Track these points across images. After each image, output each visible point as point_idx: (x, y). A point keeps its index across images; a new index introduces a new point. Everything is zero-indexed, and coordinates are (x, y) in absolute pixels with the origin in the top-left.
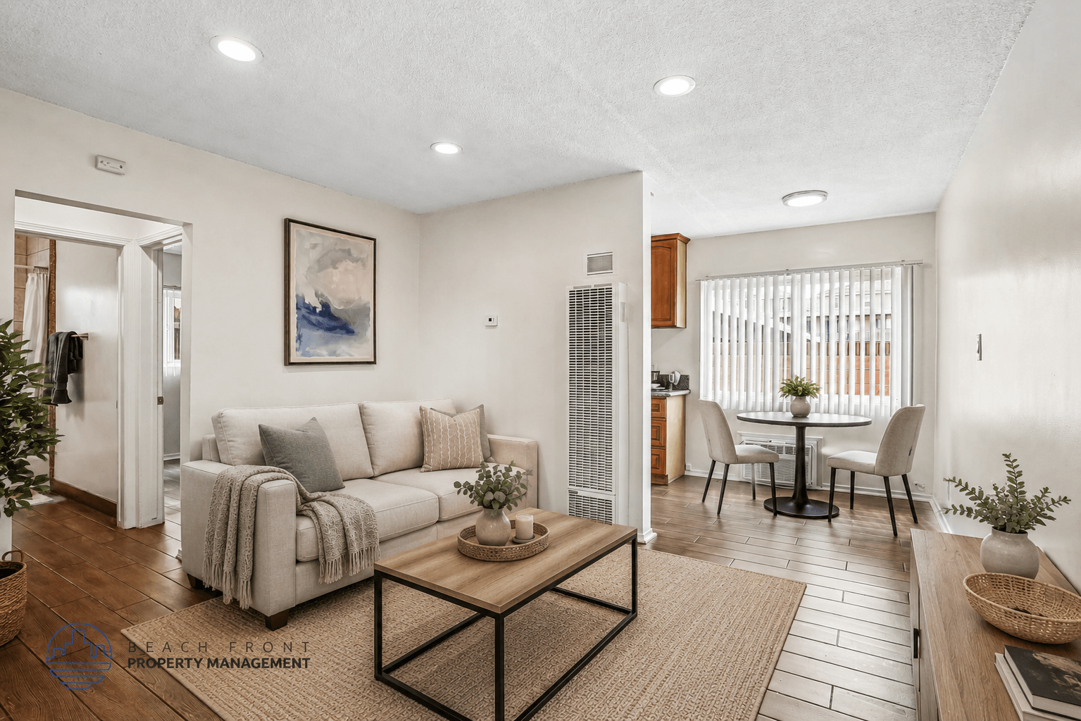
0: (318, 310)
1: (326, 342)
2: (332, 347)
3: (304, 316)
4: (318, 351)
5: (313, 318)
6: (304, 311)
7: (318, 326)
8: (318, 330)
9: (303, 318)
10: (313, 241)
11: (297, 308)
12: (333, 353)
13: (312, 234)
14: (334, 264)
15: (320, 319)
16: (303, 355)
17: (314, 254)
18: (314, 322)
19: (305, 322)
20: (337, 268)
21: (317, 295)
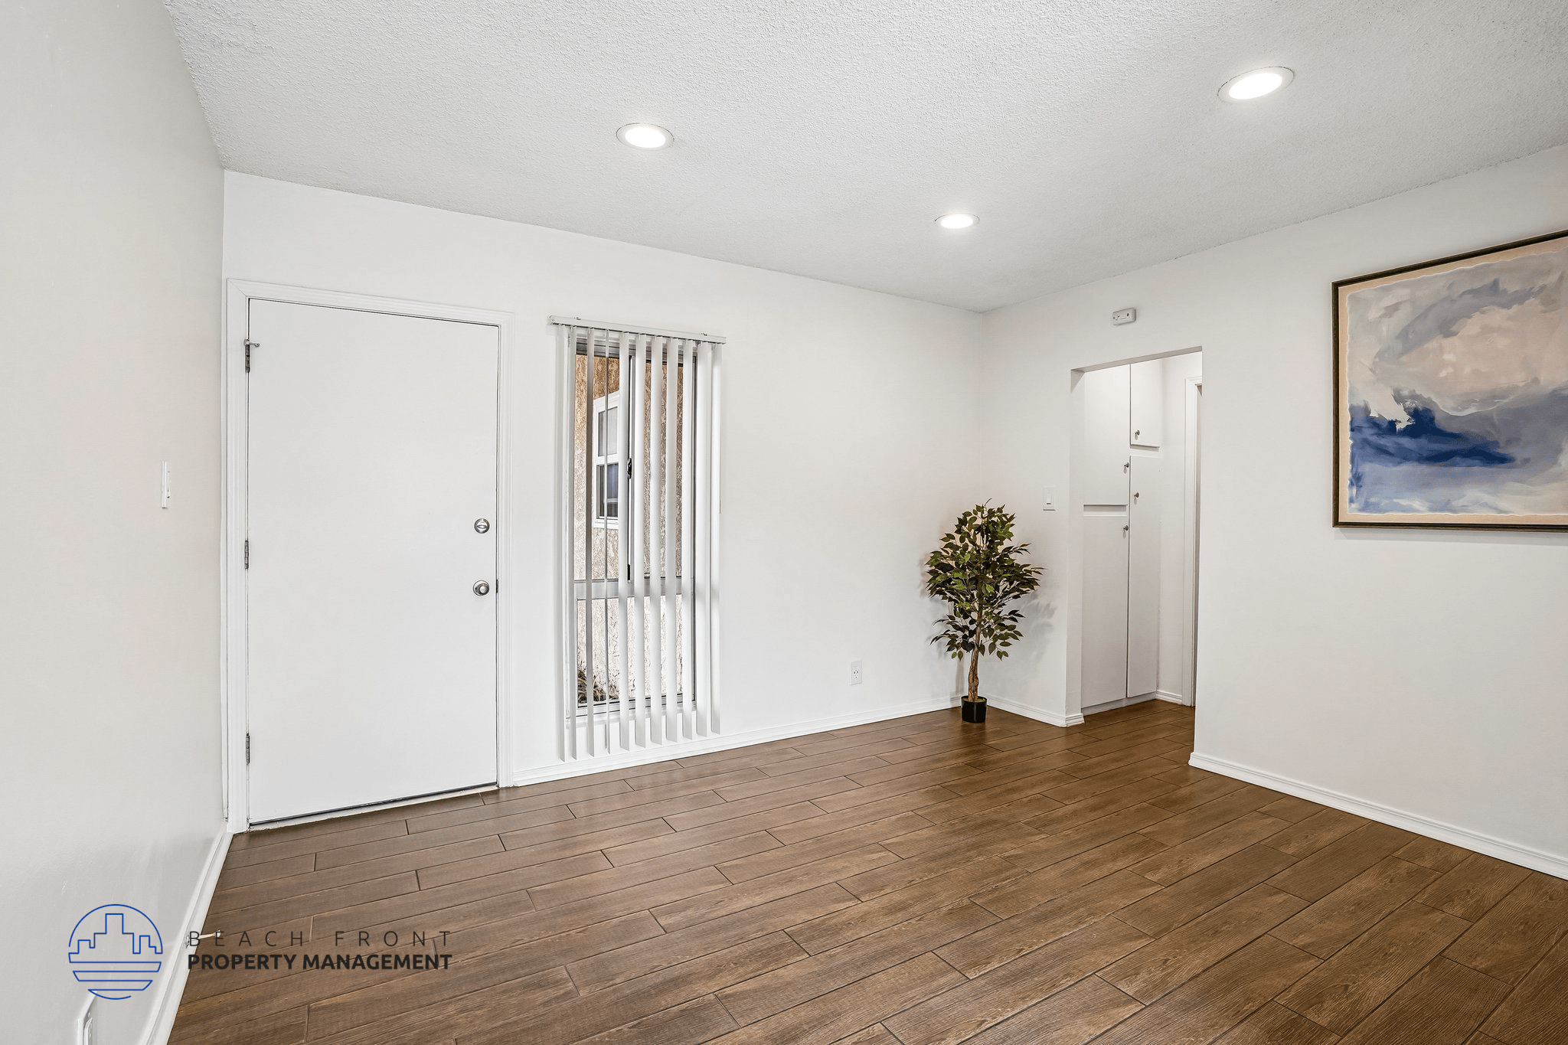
0: (1400, 426)
1: (1425, 484)
2: (1440, 493)
3: (1366, 441)
4: (1404, 502)
5: (1387, 442)
6: (1368, 433)
7: (1403, 456)
8: (1400, 463)
9: (1362, 446)
10: (1389, 301)
11: (1352, 430)
12: (1446, 507)
13: (1386, 290)
14: (1446, 328)
15: (1406, 442)
16: (1363, 510)
17: (1390, 327)
18: (1392, 450)
19: (1369, 450)
20: (1455, 334)
21: (1399, 398)
